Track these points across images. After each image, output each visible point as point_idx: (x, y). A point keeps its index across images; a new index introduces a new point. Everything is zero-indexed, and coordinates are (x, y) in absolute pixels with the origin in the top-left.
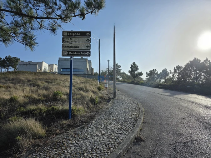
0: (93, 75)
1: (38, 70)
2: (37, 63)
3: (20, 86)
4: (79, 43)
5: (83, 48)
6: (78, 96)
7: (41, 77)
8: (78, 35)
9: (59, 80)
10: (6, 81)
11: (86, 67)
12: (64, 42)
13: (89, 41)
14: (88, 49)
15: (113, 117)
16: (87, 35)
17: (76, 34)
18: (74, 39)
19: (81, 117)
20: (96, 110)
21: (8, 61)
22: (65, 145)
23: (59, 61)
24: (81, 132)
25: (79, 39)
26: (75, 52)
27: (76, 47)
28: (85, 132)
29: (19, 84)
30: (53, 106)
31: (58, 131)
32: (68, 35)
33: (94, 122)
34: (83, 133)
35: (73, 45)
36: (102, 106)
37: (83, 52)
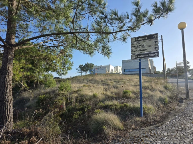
0: (155, 74)
1: (107, 72)
2: (106, 66)
3: (97, 85)
4: (147, 46)
5: (151, 50)
6: (145, 94)
7: (110, 78)
8: (146, 39)
9: (125, 80)
10: (87, 81)
11: (148, 66)
12: (133, 47)
13: (157, 43)
14: (156, 50)
15: (191, 119)
16: (154, 38)
17: (143, 39)
18: (141, 44)
19: (153, 116)
20: (168, 110)
21: (87, 67)
22: (143, 141)
23: (123, 63)
24: (157, 131)
25: (146, 43)
26: (143, 55)
27: (144, 50)
28: (161, 132)
29: (95, 84)
30: (125, 103)
31: (133, 126)
32: (136, 41)
33: (168, 123)
34: (159, 133)
35: (141, 49)
36: (174, 106)
37: (151, 54)
